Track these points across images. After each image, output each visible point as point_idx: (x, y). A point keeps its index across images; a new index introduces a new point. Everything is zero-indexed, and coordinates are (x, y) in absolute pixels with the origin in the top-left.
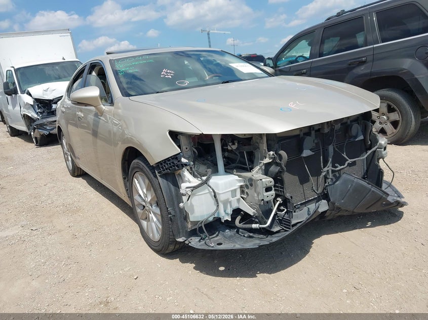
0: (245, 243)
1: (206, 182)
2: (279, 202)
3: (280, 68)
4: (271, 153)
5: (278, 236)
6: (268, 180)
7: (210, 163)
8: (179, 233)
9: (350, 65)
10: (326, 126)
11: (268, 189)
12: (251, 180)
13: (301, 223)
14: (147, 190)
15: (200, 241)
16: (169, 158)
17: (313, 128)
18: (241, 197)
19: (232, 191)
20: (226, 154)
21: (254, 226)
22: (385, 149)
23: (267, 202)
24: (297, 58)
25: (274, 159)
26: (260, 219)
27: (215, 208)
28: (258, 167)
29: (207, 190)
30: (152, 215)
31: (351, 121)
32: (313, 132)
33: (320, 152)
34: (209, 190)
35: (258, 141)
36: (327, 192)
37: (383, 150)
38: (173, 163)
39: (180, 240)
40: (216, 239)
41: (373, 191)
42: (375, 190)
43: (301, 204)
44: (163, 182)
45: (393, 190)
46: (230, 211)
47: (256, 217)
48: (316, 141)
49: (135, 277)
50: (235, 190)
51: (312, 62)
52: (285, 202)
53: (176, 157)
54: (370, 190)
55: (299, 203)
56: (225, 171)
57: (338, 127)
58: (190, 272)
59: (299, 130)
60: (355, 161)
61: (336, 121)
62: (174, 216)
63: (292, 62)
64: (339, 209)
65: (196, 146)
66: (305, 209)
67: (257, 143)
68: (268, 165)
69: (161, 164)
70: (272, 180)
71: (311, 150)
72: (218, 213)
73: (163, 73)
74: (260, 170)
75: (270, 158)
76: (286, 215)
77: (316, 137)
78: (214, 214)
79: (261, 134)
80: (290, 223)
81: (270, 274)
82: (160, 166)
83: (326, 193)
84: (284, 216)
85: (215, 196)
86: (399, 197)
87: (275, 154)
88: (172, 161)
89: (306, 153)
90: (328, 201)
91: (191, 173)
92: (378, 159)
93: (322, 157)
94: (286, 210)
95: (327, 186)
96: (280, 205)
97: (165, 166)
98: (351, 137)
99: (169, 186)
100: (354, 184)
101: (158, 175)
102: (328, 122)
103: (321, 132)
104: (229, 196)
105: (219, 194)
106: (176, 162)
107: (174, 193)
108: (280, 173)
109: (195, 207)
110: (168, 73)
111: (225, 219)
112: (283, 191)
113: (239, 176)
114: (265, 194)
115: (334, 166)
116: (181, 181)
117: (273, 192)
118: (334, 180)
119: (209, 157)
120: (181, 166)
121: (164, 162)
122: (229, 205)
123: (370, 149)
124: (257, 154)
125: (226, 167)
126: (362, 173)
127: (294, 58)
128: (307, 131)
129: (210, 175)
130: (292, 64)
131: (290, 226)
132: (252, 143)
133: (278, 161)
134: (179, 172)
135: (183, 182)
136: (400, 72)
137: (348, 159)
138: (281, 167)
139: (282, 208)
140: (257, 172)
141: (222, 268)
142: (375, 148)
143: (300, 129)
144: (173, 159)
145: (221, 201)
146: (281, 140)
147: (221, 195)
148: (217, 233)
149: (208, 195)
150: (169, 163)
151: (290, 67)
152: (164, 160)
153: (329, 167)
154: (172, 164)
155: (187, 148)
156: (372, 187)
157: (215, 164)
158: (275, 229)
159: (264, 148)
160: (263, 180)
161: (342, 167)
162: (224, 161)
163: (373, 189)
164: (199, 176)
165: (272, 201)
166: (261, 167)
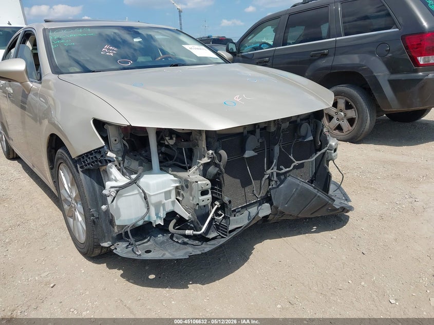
0: (177, 250)
1: (134, 182)
2: (216, 206)
3: (243, 54)
4: (211, 152)
5: (212, 245)
6: (204, 182)
7: (143, 159)
8: (104, 237)
9: (312, 56)
10: (272, 125)
11: (204, 193)
12: (186, 181)
13: (240, 229)
14: (72, 185)
15: (127, 247)
16: (91, 151)
17: (259, 127)
18: (177, 199)
19: (165, 193)
20: (163, 149)
21: (188, 232)
22: (335, 150)
23: (205, 206)
24: (260, 45)
25: (213, 159)
26: (196, 224)
27: (146, 210)
28: (196, 167)
29: (136, 190)
30: (77, 214)
31: (301, 120)
32: (258, 131)
33: (265, 152)
34: (139, 191)
35: (197, 137)
36: (271, 194)
37: (333, 151)
38: (95, 157)
39: (106, 245)
40: (146, 244)
41: (319, 196)
42: (321, 195)
43: (242, 208)
44: (85, 178)
45: (342, 193)
46: (163, 214)
47: (192, 222)
48: (260, 141)
49: (52, 285)
50: (170, 191)
51: (275, 50)
52: (223, 207)
53: (99, 151)
54: (316, 195)
55: (239, 207)
56: (161, 169)
57: (285, 125)
58: (117, 280)
59: (242, 128)
60: (303, 163)
61: (284, 120)
62: (98, 218)
63: (255, 49)
64: (282, 213)
65: (129, 138)
66: (246, 213)
67: (196, 139)
68: (206, 166)
69: (83, 158)
70: (209, 182)
71: (253, 150)
72: (149, 217)
73: (104, 49)
74: (198, 171)
75: (209, 158)
76: (224, 221)
77: (261, 136)
78: (143, 218)
79: (200, 131)
80: (227, 229)
81: (203, 284)
82: (82, 160)
83: (269, 196)
84: (221, 222)
85: (145, 198)
86: (346, 200)
87: (214, 153)
88: (94, 154)
89: (249, 154)
90: (271, 204)
91: (119, 170)
92: (328, 161)
93: (266, 159)
94: (223, 216)
95: (270, 189)
96: (218, 209)
97: (87, 160)
98: (300, 137)
99: (92, 184)
100: (299, 188)
101: (80, 170)
102: (275, 120)
103: (267, 130)
104: (161, 198)
105: (150, 196)
106: (98, 156)
107: (98, 192)
108: (218, 174)
109: (121, 210)
110: (110, 50)
111: (157, 223)
112: (221, 195)
113: (175, 176)
114: (200, 198)
115: (279, 169)
116: (106, 179)
117: (209, 196)
118: (279, 183)
119: (143, 152)
120: (104, 162)
121: (87, 156)
122: (162, 208)
123: (320, 150)
124: (197, 153)
125: (162, 164)
126: (309, 176)
127: (258, 45)
128: (251, 129)
129: (140, 174)
130: (255, 50)
131: (227, 232)
132: (191, 139)
133: (217, 161)
134: (104, 168)
135: (109, 180)
136: (360, 68)
137: (294, 160)
138: (220, 168)
139: (220, 212)
140: (194, 173)
141: (152, 277)
142: (325, 150)
143: (245, 127)
144: (96, 152)
145: (152, 204)
146: (223, 138)
147: (152, 197)
148: (149, 238)
149: (138, 196)
150: (91, 157)
151: (253, 54)
152: (86, 153)
153: (274, 170)
154: (94, 159)
155: (116, 140)
156: (318, 192)
157: (149, 160)
158: (211, 235)
159: (204, 146)
160: (199, 182)
161: (288, 169)
162: (159, 157)
163: (318, 194)
164: (128, 174)
165: (209, 205)
166: (199, 167)
